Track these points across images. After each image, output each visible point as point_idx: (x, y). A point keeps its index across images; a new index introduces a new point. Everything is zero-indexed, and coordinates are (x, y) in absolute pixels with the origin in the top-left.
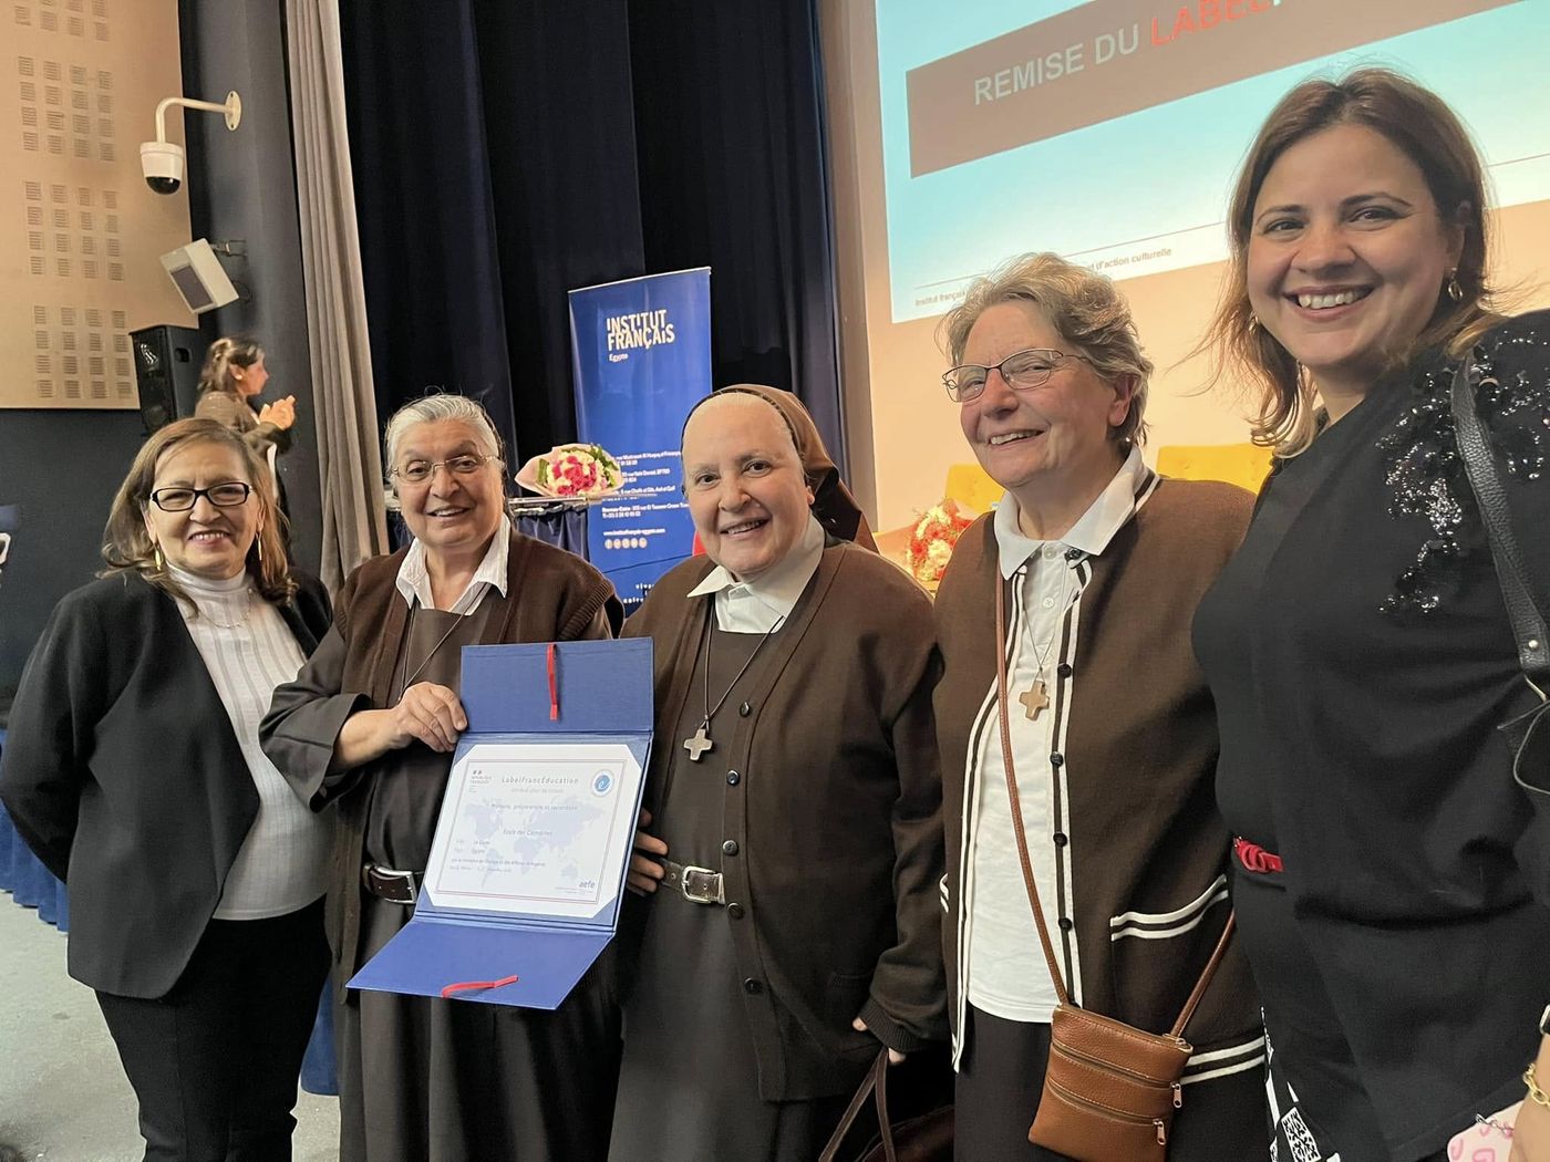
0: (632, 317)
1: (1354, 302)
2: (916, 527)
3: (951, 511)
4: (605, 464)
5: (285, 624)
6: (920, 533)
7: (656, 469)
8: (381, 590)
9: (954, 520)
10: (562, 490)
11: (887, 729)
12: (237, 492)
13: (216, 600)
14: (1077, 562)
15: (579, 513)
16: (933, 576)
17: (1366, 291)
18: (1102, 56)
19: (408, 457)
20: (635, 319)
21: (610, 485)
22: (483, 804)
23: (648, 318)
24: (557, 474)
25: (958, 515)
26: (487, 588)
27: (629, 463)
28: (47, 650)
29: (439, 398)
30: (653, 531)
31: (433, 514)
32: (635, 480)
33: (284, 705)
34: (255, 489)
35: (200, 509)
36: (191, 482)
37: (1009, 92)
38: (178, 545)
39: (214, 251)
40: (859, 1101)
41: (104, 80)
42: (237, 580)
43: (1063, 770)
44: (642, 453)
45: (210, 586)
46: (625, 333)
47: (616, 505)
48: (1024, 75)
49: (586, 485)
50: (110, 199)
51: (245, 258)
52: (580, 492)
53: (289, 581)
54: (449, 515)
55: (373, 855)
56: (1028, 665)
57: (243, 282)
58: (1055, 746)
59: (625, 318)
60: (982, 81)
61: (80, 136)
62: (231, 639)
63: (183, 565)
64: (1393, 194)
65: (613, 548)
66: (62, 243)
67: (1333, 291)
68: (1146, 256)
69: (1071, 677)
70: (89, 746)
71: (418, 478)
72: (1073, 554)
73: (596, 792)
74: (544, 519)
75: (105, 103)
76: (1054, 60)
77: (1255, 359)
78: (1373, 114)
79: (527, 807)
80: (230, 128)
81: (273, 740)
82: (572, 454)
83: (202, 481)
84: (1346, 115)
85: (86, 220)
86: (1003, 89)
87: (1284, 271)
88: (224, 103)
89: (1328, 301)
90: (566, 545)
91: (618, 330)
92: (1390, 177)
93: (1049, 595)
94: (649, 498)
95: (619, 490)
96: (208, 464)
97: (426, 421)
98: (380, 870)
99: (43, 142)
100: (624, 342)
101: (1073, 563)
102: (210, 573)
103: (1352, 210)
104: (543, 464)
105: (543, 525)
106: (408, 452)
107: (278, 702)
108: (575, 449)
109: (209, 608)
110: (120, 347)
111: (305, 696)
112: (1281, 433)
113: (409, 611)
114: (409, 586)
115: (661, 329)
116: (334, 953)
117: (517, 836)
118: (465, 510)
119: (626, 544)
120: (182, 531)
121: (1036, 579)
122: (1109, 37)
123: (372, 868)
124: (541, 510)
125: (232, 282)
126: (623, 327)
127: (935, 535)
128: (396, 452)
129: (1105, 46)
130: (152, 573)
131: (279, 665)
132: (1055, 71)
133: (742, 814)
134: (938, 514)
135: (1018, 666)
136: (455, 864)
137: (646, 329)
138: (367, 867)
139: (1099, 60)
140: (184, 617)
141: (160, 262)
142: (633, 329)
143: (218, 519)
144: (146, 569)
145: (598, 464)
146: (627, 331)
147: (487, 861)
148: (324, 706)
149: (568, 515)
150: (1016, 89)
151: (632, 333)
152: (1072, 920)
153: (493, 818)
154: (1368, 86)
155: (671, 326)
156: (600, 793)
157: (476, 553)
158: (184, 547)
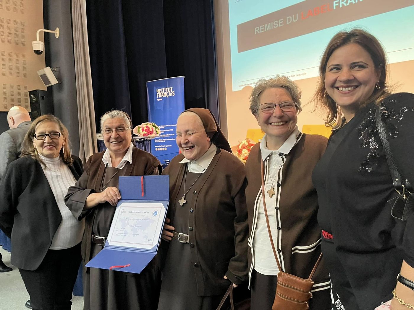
0: (163, 89)
1: (353, 89)
2: (239, 145)
3: (248, 142)
4: (156, 128)
5: (70, 170)
6: (240, 147)
7: (169, 129)
8: (98, 162)
9: (249, 144)
10: (144, 135)
11: (233, 199)
12: (57, 135)
13: (51, 164)
14: (282, 156)
15: (149, 141)
16: (243, 159)
17: (357, 87)
18: (288, 22)
19: (106, 127)
20: (164, 90)
21: (157, 134)
22: (124, 218)
23: (168, 89)
24: (143, 130)
25: (250, 142)
26: (126, 162)
27: (162, 128)
28: (6, 177)
29: (115, 112)
30: (168, 146)
31: (112, 142)
32: (164, 132)
33: (71, 192)
34: (62, 134)
35: (47, 139)
36: (45, 132)
37: (264, 31)
38: (41, 149)
39: (52, 70)
40: (225, 297)
41: (22, 24)
42: (57, 158)
43: (279, 211)
44: (166, 125)
45: (50, 160)
46: (161, 93)
47: (159, 139)
48: (268, 26)
49: (151, 133)
50: (24, 56)
51: (60, 72)
52: (149, 135)
53: (71, 159)
54: (116, 143)
55: (94, 232)
56: (270, 183)
57: (59, 78)
58: (277, 205)
59: (161, 89)
60: (257, 28)
61: (16, 39)
62: (55, 174)
63: (42, 154)
64: (364, 62)
65: (158, 150)
66: (11, 67)
67: (348, 87)
68: (300, 75)
69: (281, 187)
70: (17, 203)
71: (108, 133)
72: (281, 154)
73: (154, 216)
74: (139, 142)
75: (23, 30)
76: (276, 23)
77: (326, 104)
78: (359, 41)
79: (135, 219)
80: (56, 37)
81: (68, 201)
82: (147, 125)
83: (48, 132)
84: (352, 41)
85: (17, 61)
86: (262, 30)
87: (335, 81)
88: (55, 31)
89: (347, 89)
90: (145, 150)
91: (160, 92)
92: (363, 57)
93: (275, 165)
94: (167, 137)
95: (159, 135)
96: (49, 127)
97: (111, 118)
98: (96, 236)
99: (6, 40)
100: (161, 96)
101: (281, 157)
102: (50, 156)
103: (353, 66)
104: (139, 128)
105: (139, 144)
106: (106, 126)
107: (70, 191)
108: (148, 124)
109: (49, 166)
110: (26, 95)
111: (77, 189)
112: (332, 123)
113: (105, 167)
114: (106, 161)
115: (171, 92)
116: (83, 259)
117: (132, 227)
118: (120, 142)
119: (161, 149)
120: (42, 145)
121: (271, 160)
122: (290, 17)
123: (94, 236)
124: (138, 140)
125: (56, 78)
126: (161, 92)
127: (244, 148)
128: (103, 125)
129: (289, 19)
130: (34, 156)
131: (68, 181)
132: (276, 26)
133: (194, 220)
134: (245, 142)
135: (267, 183)
136: (116, 234)
137: (167, 92)
138: (93, 236)
139: (288, 23)
140: (43, 168)
141: (37, 73)
142: (164, 92)
143: (52, 142)
144: (32, 155)
145: (154, 128)
146: (162, 93)
147: (124, 234)
148: (82, 192)
149: (146, 141)
150: (266, 30)
151: (163, 93)
152: (281, 250)
153: (126, 222)
154: (357, 34)
155: (174, 91)
156: (155, 216)
157: (123, 152)
158: (43, 149)
